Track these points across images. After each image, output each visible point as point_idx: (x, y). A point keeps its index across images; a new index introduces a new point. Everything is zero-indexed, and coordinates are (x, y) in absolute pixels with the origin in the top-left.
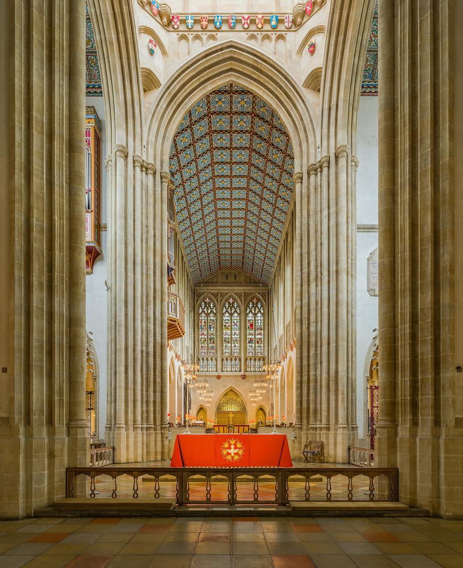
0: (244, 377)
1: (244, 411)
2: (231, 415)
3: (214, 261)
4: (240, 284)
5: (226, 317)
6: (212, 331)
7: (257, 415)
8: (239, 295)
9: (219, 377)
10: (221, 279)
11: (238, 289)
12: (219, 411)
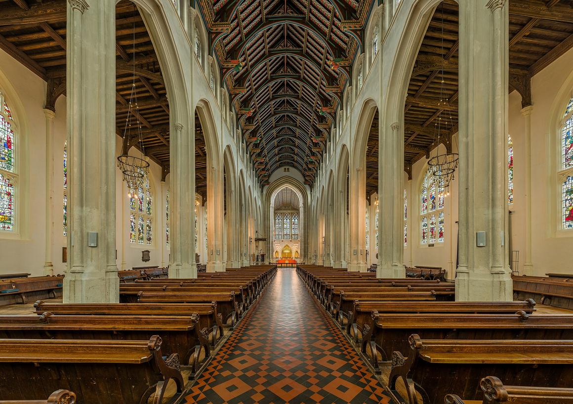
0: (291, 241)
1: (291, 252)
2: (287, 254)
3: (281, 200)
4: (289, 210)
5: (285, 220)
6: (280, 225)
7: (296, 254)
8: (289, 213)
9: (282, 241)
10: (283, 208)
11: (289, 211)
12: (283, 252)
